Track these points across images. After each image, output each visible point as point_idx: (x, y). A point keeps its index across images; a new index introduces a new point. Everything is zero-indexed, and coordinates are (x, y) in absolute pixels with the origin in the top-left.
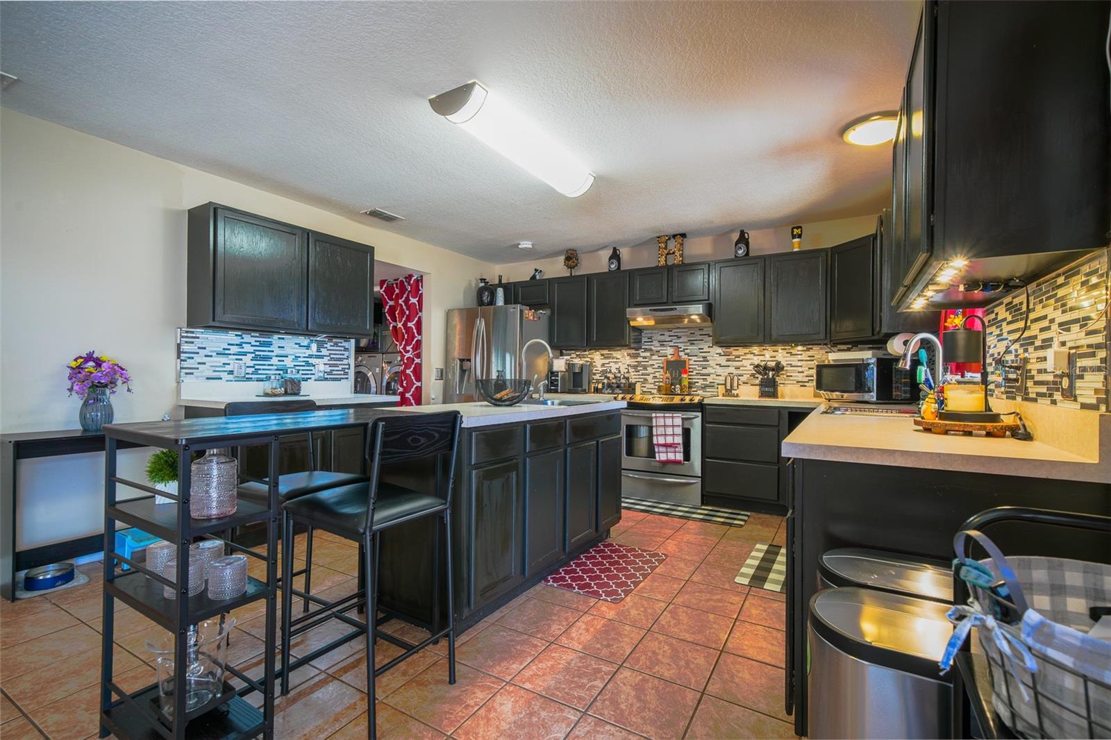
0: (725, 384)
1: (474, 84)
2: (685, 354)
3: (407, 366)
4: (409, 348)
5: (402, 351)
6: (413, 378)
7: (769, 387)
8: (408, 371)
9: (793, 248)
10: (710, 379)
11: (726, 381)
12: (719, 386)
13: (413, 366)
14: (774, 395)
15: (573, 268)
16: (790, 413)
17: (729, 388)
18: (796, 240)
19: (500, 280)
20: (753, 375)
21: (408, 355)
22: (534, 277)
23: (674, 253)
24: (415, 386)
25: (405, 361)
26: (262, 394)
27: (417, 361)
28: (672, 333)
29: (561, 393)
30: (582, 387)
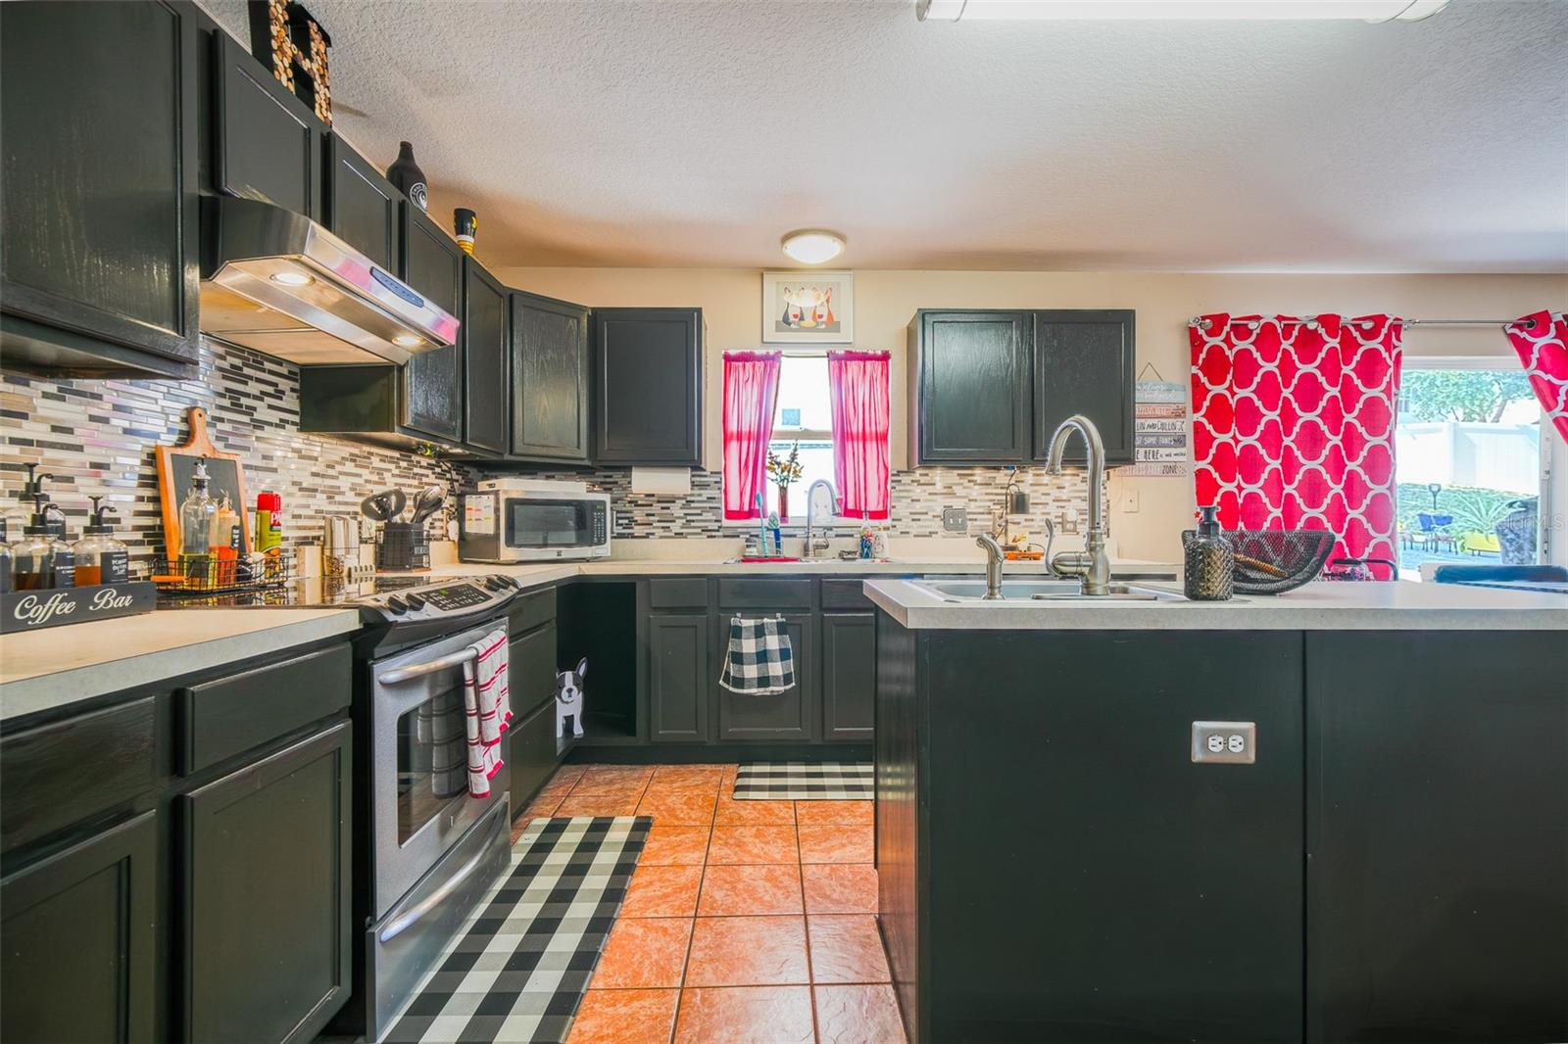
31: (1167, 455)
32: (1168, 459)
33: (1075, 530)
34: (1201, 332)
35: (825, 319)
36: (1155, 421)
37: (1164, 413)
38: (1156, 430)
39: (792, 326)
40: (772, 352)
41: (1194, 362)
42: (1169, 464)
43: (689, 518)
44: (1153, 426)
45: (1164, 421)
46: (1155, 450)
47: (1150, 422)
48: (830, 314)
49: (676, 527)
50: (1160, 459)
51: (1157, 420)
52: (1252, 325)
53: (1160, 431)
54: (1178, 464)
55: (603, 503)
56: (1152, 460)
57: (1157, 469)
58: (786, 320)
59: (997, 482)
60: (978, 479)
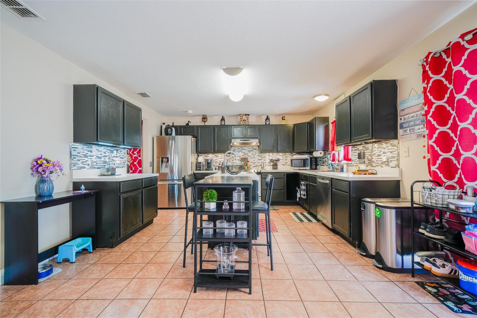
0: (261, 166)
1: (243, 68)
3: (135, 161)
4: (135, 152)
5: (132, 154)
6: (138, 166)
7: (275, 166)
8: (135, 163)
10: (256, 164)
11: (261, 164)
12: (259, 166)
13: (137, 161)
14: (276, 169)
15: (206, 122)
16: (287, 174)
17: (262, 167)
19: (173, 124)
20: (269, 163)
21: (134, 156)
22: (188, 124)
23: (245, 121)
24: (139, 170)
25: (133, 158)
26: (100, 175)
27: (139, 158)
28: (242, 148)
29: (202, 170)
30: (211, 168)
31: (418, 129)
32: (419, 131)
37: (417, 109)
38: (414, 118)
42: (419, 133)
44: (413, 117)
45: (417, 113)
46: (413, 127)
47: (412, 115)
50: (416, 131)
53: (416, 118)
56: (412, 132)
57: (414, 136)
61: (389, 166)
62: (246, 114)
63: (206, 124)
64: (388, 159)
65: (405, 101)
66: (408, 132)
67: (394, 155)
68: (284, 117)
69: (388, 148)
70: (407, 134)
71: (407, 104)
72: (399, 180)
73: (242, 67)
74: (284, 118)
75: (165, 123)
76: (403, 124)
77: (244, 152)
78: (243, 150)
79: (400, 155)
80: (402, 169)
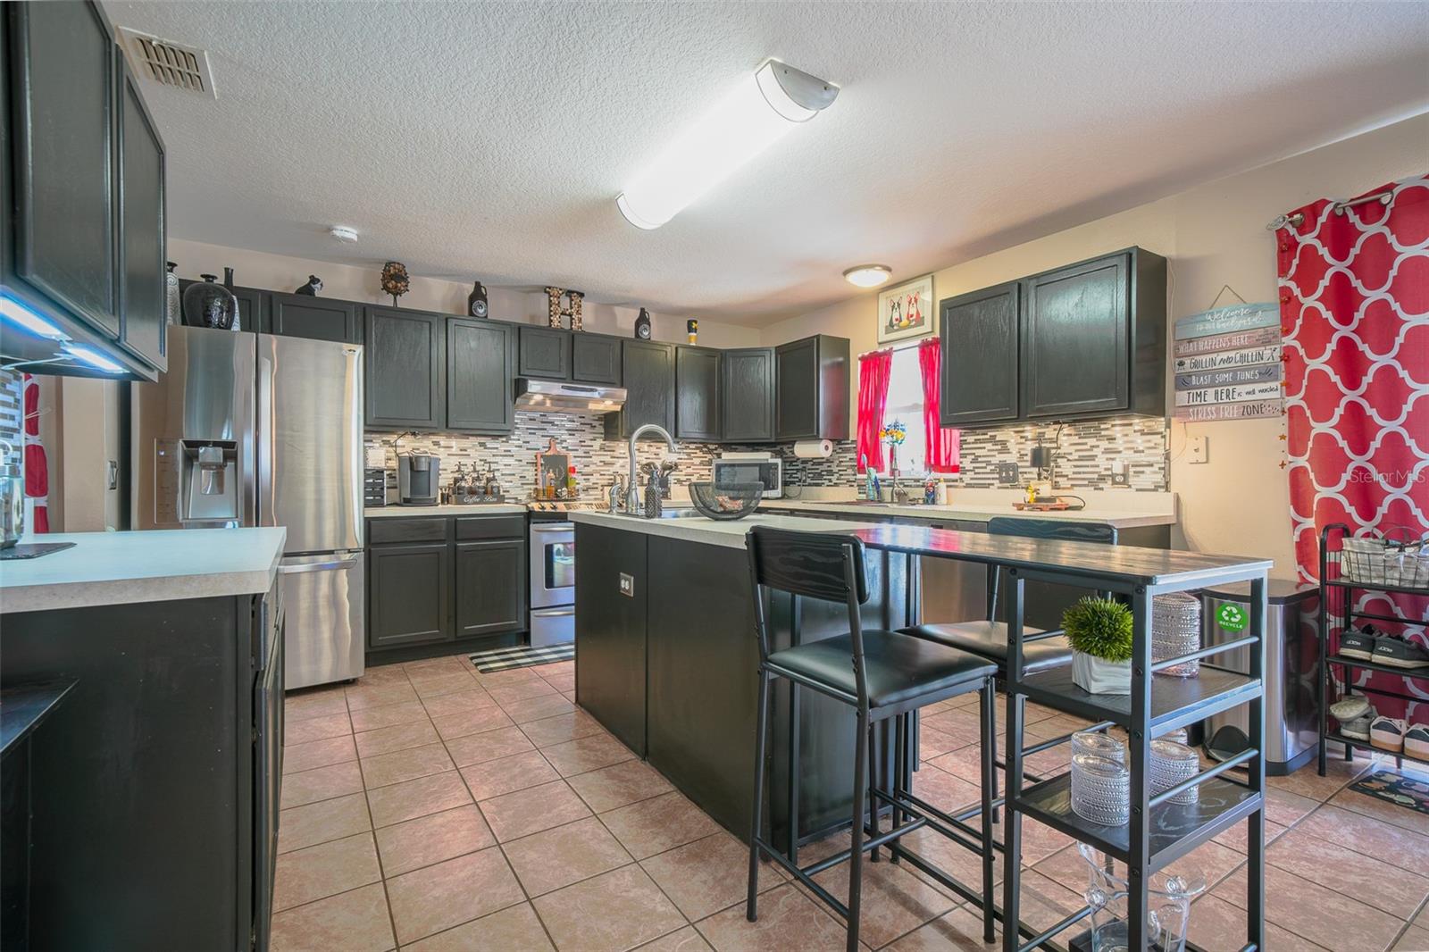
2: (563, 448)
9: (690, 342)
18: (694, 334)
33: (1125, 482)
34: (1293, 231)
35: (914, 317)
36: (1232, 354)
39: (895, 328)
40: (887, 349)
41: (1283, 271)
42: (1251, 404)
43: (841, 473)
44: (1229, 360)
45: (1243, 352)
46: (1231, 388)
47: (1224, 356)
48: (918, 313)
49: (834, 479)
50: (1238, 399)
51: (1235, 352)
52: (1385, 199)
54: (1267, 403)
55: (776, 464)
56: (1225, 401)
57: (1234, 411)
58: (891, 325)
59: (1046, 437)
60: (1029, 435)
61: (1130, 486)
62: (573, 292)
63: (404, 302)
64: (1126, 468)
65: (1198, 319)
66: (1210, 398)
67: (1152, 459)
68: (696, 322)
69: (1126, 438)
70: (1203, 402)
71: (1204, 326)
72: (1169, 525)
73: (835, 85)
74: (694, 325)
75: (175, 265)
76: (1190, 376)
77: (552, 432)
78: (548, 426)
79: (1171, 459)
80: (1181, 496)
